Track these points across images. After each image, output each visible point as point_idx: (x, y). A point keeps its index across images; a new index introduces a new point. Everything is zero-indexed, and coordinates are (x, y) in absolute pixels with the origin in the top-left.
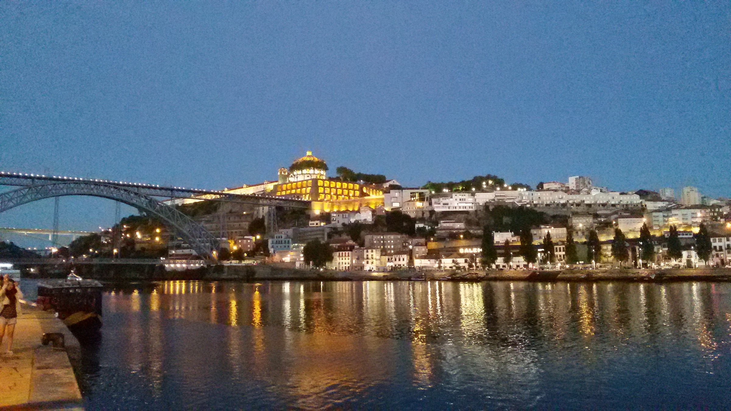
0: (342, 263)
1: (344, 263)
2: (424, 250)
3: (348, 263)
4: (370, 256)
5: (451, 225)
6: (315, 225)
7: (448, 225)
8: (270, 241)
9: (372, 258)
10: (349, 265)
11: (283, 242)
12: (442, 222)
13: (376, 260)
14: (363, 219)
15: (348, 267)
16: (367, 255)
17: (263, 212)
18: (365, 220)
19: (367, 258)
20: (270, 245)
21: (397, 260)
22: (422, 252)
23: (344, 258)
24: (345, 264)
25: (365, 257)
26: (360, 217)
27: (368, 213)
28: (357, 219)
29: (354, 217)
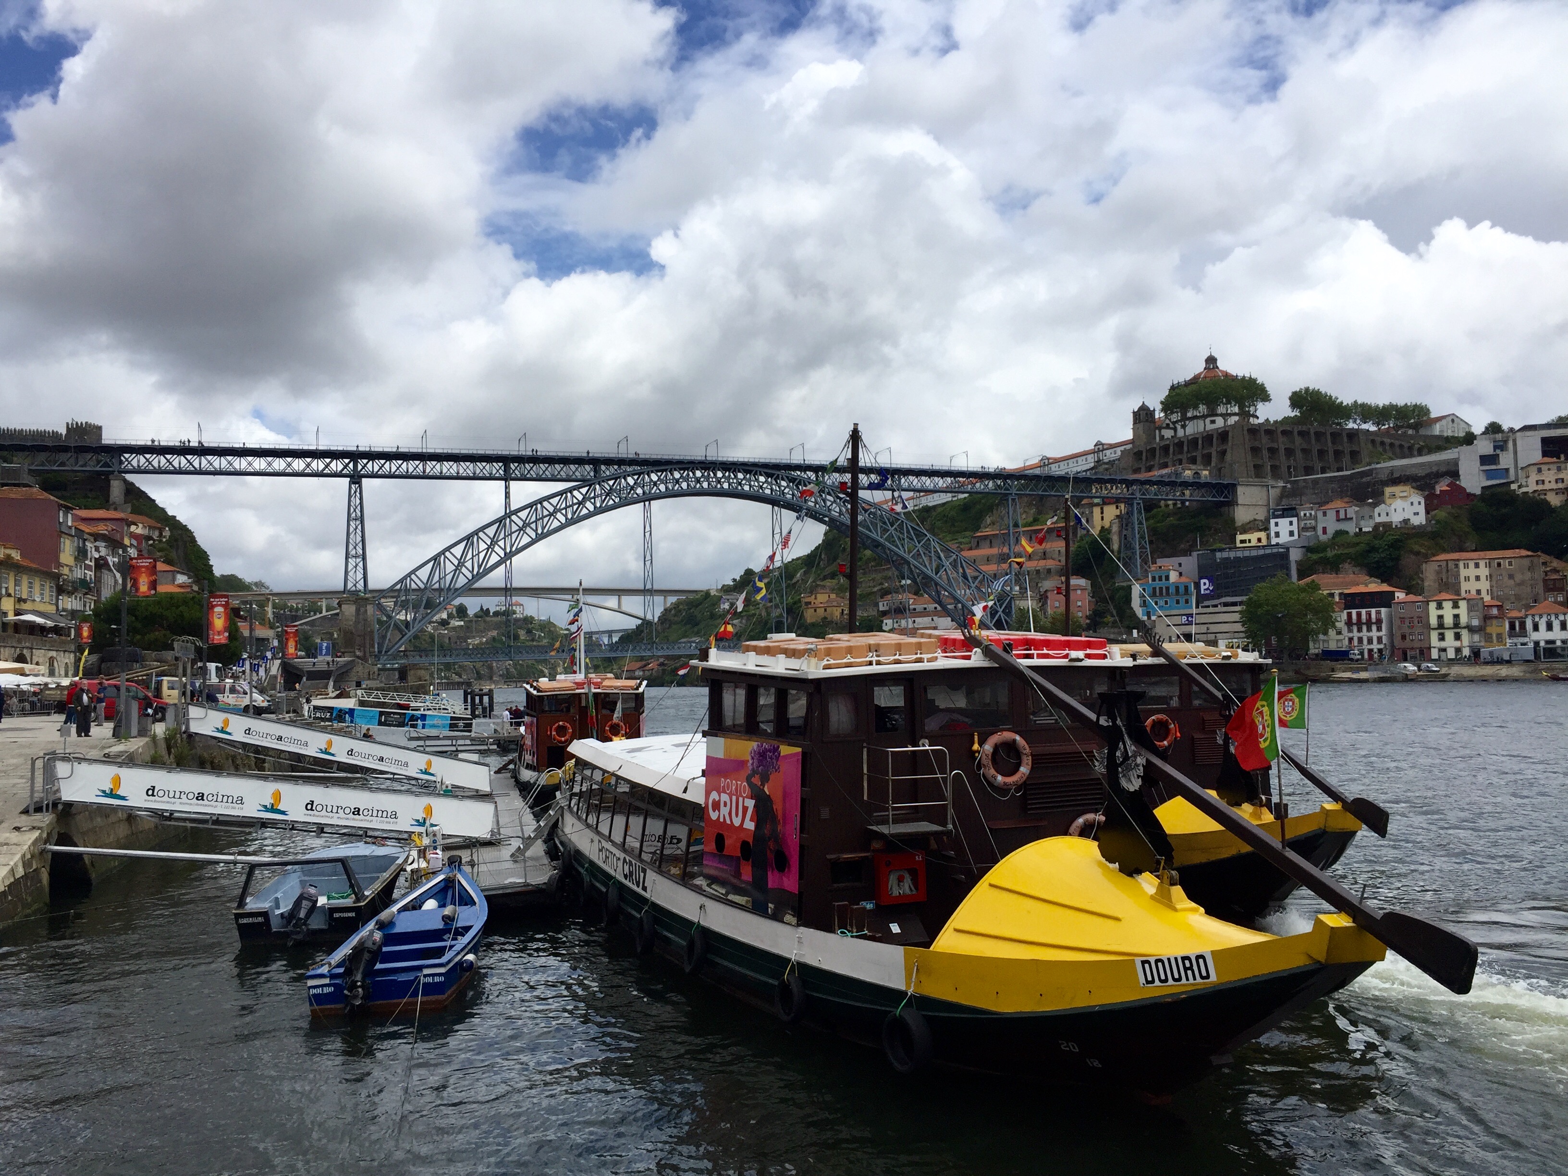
0: (1360, 640)
1: (1365, 641)
3: (1380, 640)
4: (1449, 620)
6: (1254, 543)
8: (1136, 589)
9: (1456, 625)
10: (1381, 646)
11: (1172, 590)
13: (1471, 629)
14: (1396, 518)
15: (1380, 651)
16: (1440, 617)
17: (1102, 519)
18: (1406, 521)
19: (1441, 626)
20: (1136, 603)
21: (1542, 626)
23: (1364, 628)
24: (1370, 641)
25: (1433, 621)
26: (1387, 515)
27: (1412, 504)
28: (1378, 520)
29: (1371, 517)
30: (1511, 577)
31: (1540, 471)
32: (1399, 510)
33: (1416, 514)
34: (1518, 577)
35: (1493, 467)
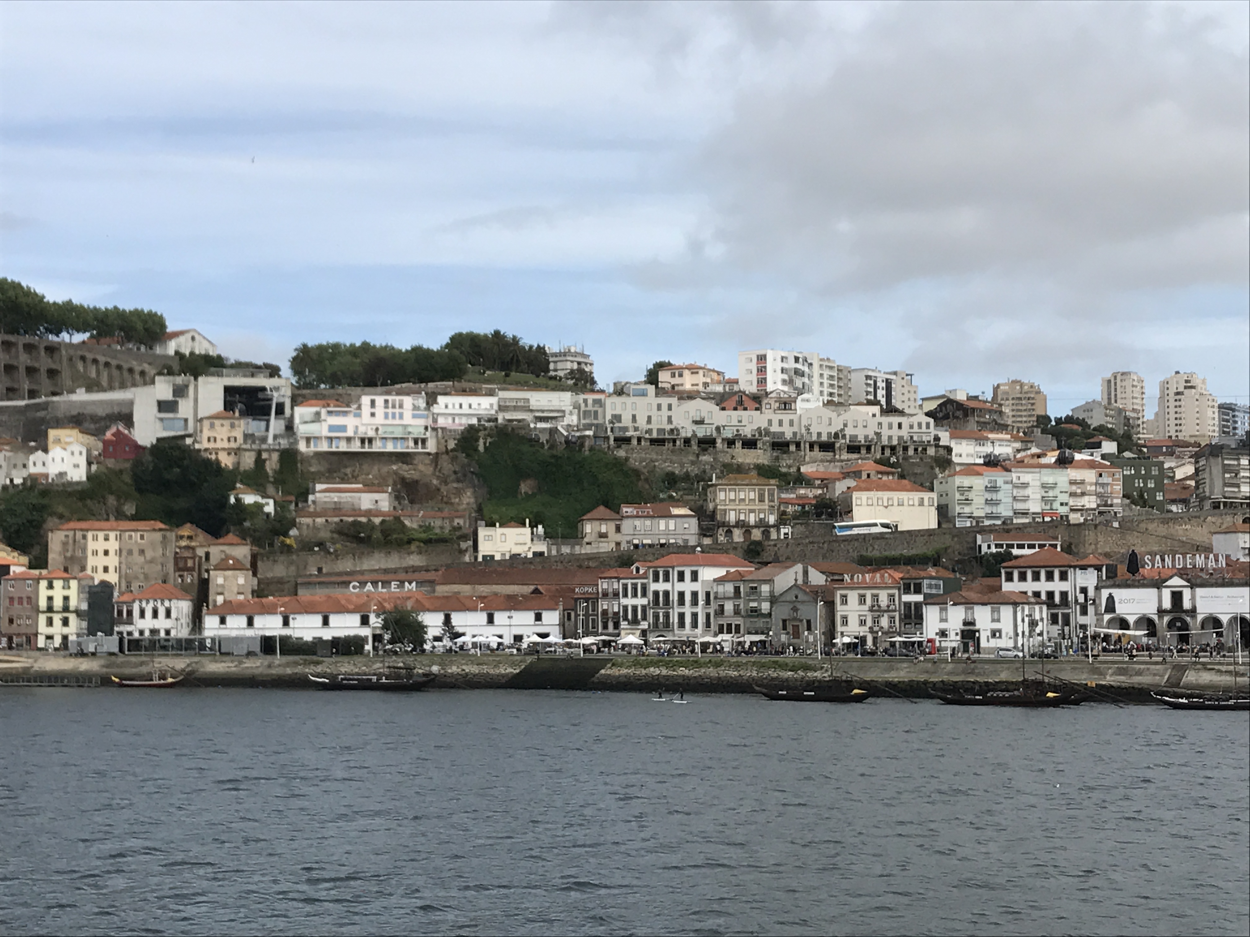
2: (241, 581)
4: (58, 603)
5: (346, 497)
7: (335, 497)
9: (65, 608)
12: (319, 487)
13: (79, 614)
14: (53, 470)
16: (51, 598)
18: (62, 475)
19: (50, 609)
21: (149, 613)
22: (235, 590)
25: (43, 603)
26: (44, 464)
27: (73, 453)
28: (33, 470)
29: (25, 466)
30: (142, 552)
31: (212, 426)
32: (58, 460)
33: (76, 466)
34: (149, 554)
35: (170, 415)
